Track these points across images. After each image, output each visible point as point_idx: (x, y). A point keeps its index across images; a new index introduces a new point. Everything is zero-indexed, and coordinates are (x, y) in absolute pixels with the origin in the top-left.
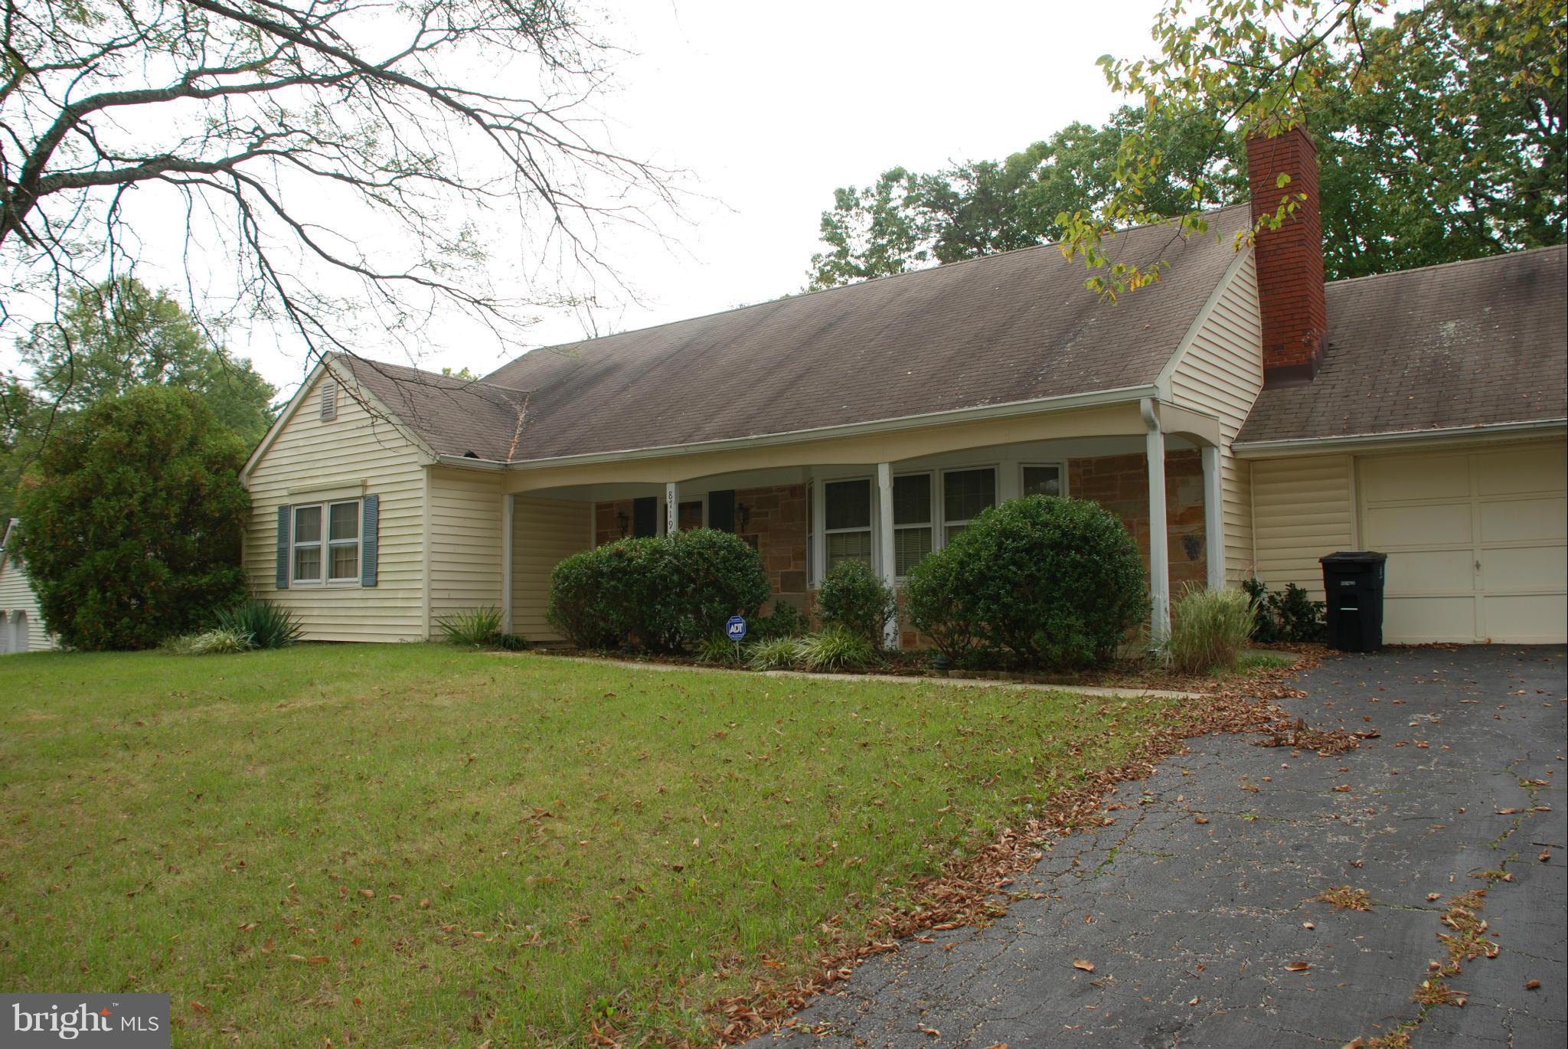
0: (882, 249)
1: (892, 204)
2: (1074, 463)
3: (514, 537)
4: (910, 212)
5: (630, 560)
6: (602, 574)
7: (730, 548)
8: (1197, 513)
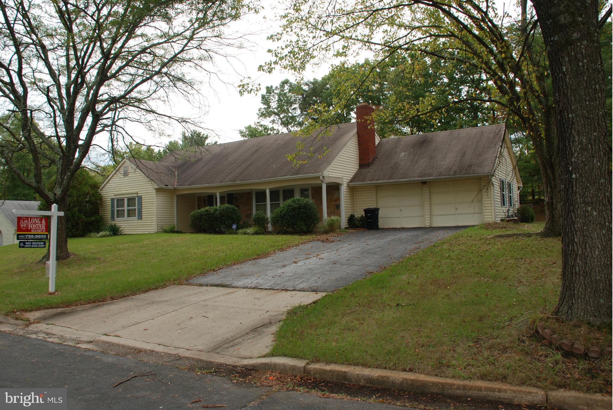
0: (282, 106)
1: (285, 92)
2: (312, 188)
3: (177, 206)
4: (291, 95)
5: (210, 212)
6: (203, 215)
7: (233, 209)
8: (338, 199)
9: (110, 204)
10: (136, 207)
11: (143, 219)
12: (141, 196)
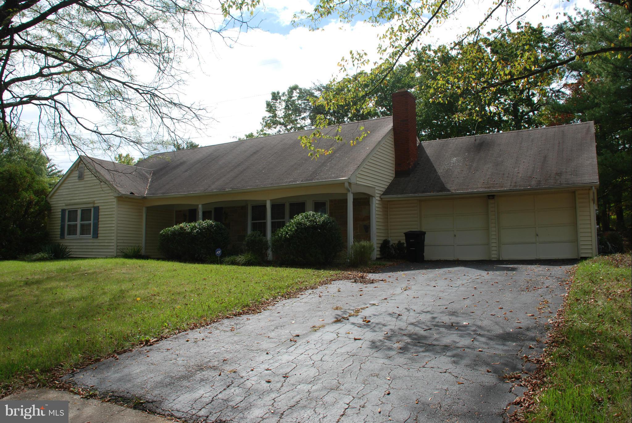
0: (290, 115)
1: (293, 99)
2: (331, 201)
4: (300, 102)
5: (185, 230)
6: (176, 235)
8: (368, 218)
9: (60, 216)
10: (92, 222)
11: (99, 238)
12: (98, 207)
